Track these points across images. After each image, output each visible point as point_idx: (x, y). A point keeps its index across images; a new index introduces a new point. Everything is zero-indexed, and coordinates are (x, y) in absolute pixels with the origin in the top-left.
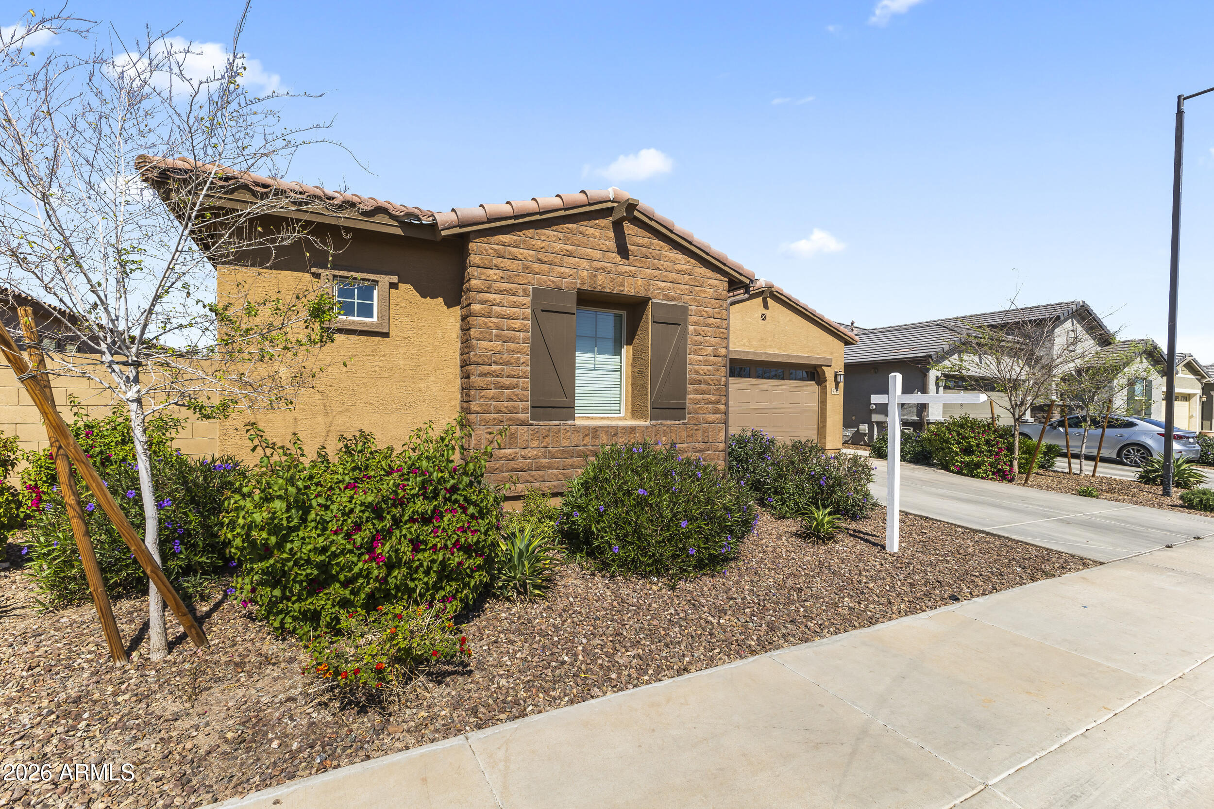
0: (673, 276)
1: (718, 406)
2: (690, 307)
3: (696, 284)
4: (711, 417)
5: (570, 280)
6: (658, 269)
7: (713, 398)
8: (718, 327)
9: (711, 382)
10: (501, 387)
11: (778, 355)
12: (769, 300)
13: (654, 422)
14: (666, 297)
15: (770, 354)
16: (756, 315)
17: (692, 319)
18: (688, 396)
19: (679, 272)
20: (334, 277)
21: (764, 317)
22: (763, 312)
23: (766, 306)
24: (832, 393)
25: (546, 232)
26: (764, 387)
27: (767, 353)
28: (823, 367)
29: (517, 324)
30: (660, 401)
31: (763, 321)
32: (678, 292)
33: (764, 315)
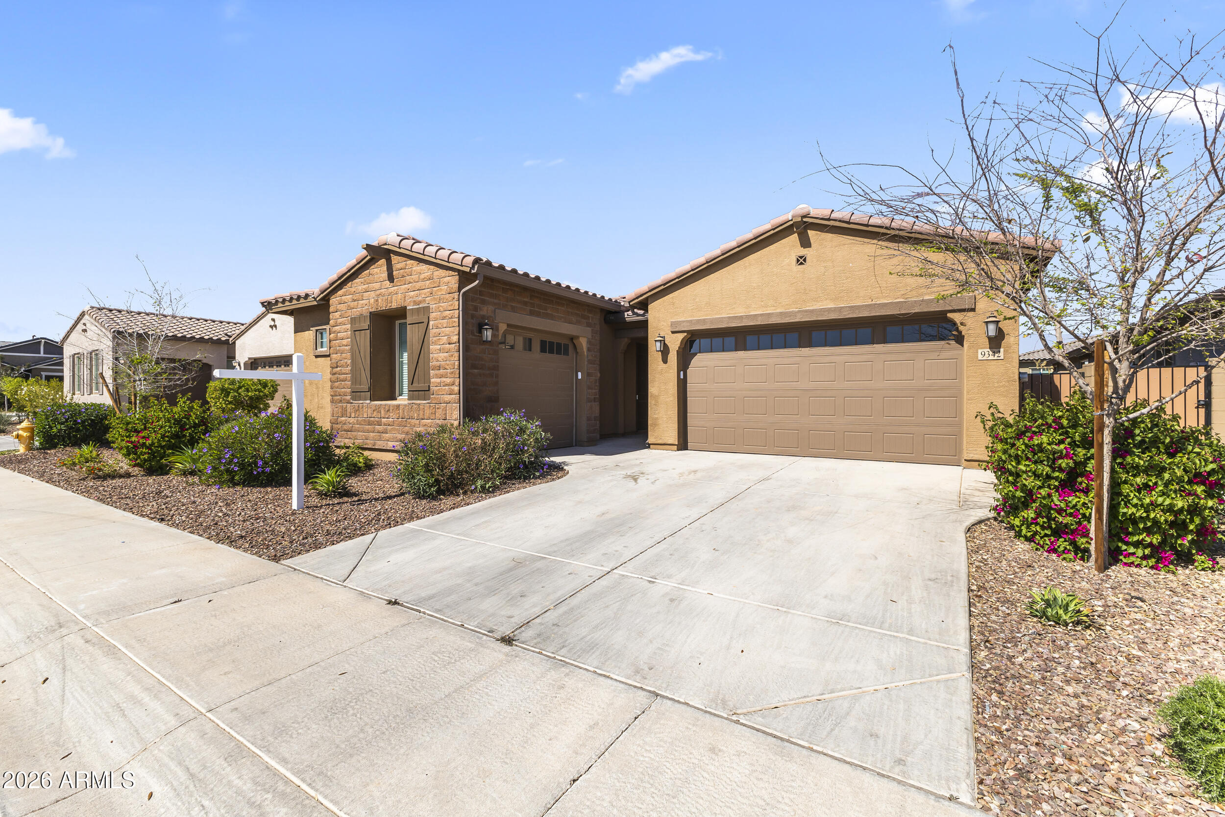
0: (418, 285)
1: (452, 387)
2: (431, 306)
3: (435, 285)
4: (447, 398)
5: (366, 307)
6: (410, 283)
7: (448, 380)
8: (452, 318)
9: (447, 367)
10: (340, 381)
11: (829, 310)
12: (811, 233)
13: (410, 402)
14: (415, 303)
15: (812, 311)
16: (787, 261)
17: (432, 316)
18: (432, 380)
19: (423, 280)
20: (317, 330)
21: (801, 260)
22: (801, 254)
23: (805, 243)
24: (980, 357)
25: (357, 280)
26: (828, 359)
27: (806, 311)
28: (949, 315)
29: (345, 342)
30: (414, 385)
31: (800, 266)
32: (423, 296)
33: (801, 257)
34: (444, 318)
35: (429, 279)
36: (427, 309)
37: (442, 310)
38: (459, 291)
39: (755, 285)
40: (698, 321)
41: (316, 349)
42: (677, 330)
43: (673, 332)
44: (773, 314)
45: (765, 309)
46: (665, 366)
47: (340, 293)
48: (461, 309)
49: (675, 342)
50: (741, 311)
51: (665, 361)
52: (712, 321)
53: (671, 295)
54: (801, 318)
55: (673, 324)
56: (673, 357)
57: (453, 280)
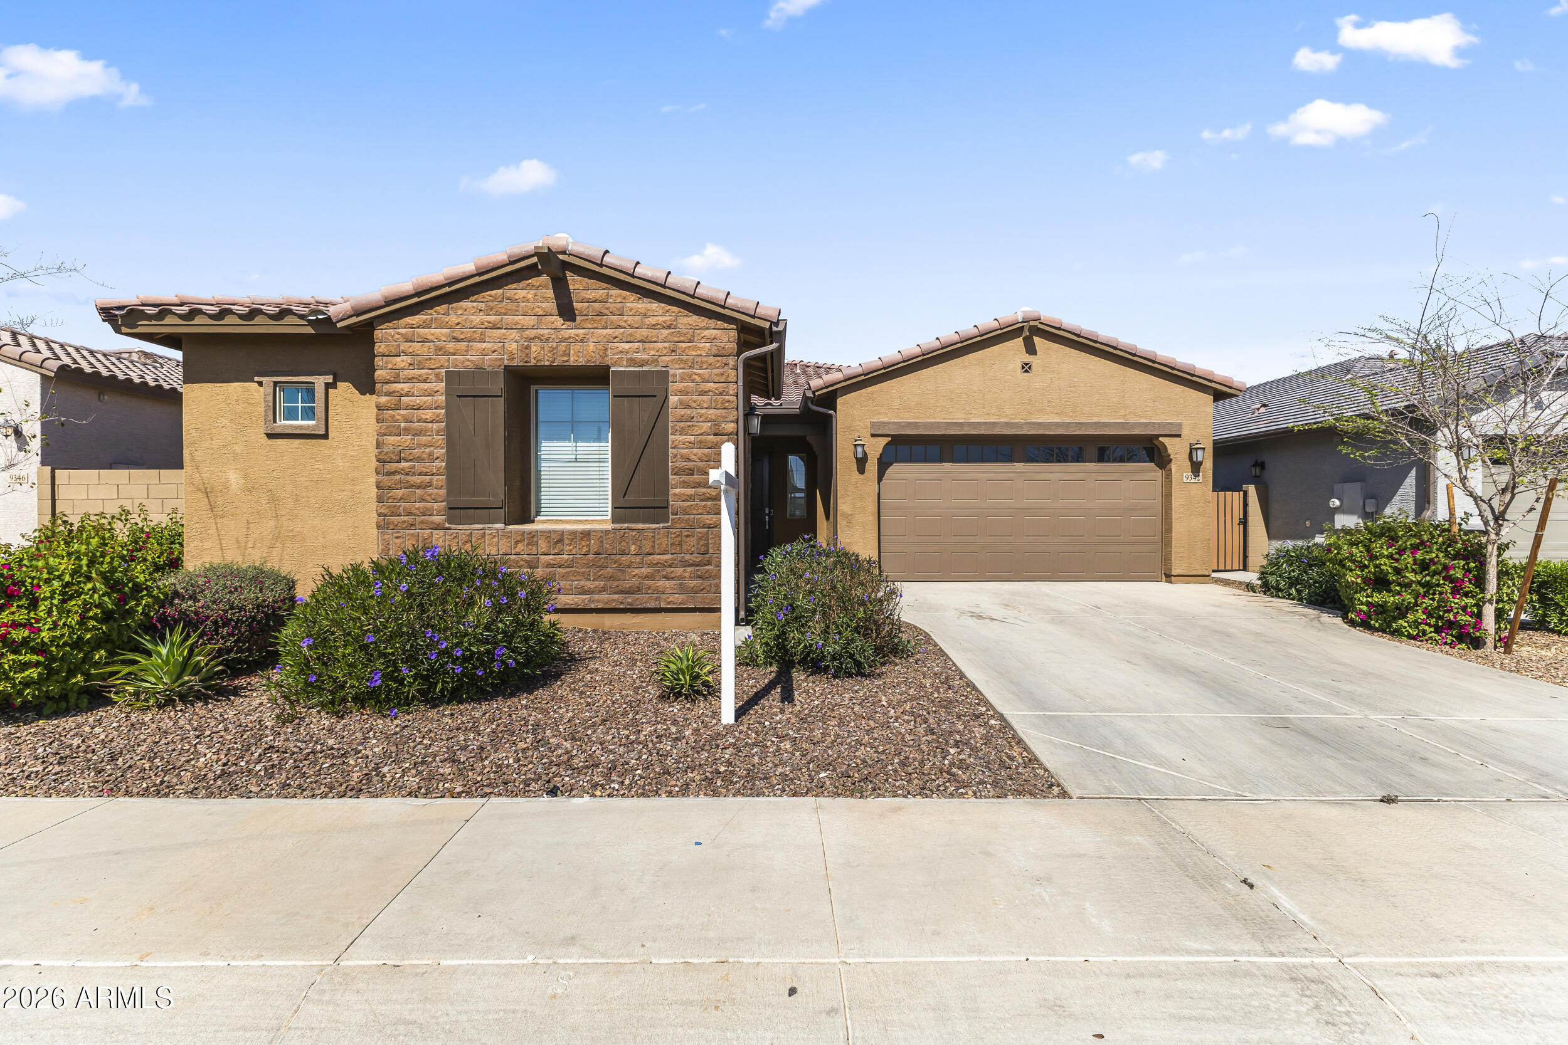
0: (643, 333)
2: (672, 371)
3: (682, 338)
4: (711, 519)
5: (494, 356)
6: (619, 327)
8: (720, 394)
10: (412, 486)
11: (1057, 424)
12: (1037, 340)
13: (617, 526)
14: (632, 362)
15: (1040, 424)
16: (1011, 366)
17: (672, 387)
18: (673, 491)
19: (653, 327)
20: (276, 384)
21: (1026, 368)
22: (1026, 361)
23: (1031, 350)
24: (1185, 480)
25: (464, 304)
26: (1042, 476)
27: (1034, 423)
28: (1161, 439)
29: (428, 414)
30: (626, 498)
31: (1026, 374)
32: (652, 353)
33: (1026, 364)
34: (703, 393)
35: (669, 327)
36: (663, 376)
37: (698, 379)
38: (738, 355)
39: (975, 388)
40: (908, 424)
41: (275, 421)
42: (880, 432)
43: (873, 435)
44: (998, 423)
45: (987, 417)
46: (861, 477)
47: (408, 320)
48: (741, 383)
49: (876, 448)
50: (960, 417)
51: (861, 469)
52: (926, 425)
53: (870, 389)
54: (1028, 431)
55: (873, 424)
56: (872, 466)
57: (727, 337)
